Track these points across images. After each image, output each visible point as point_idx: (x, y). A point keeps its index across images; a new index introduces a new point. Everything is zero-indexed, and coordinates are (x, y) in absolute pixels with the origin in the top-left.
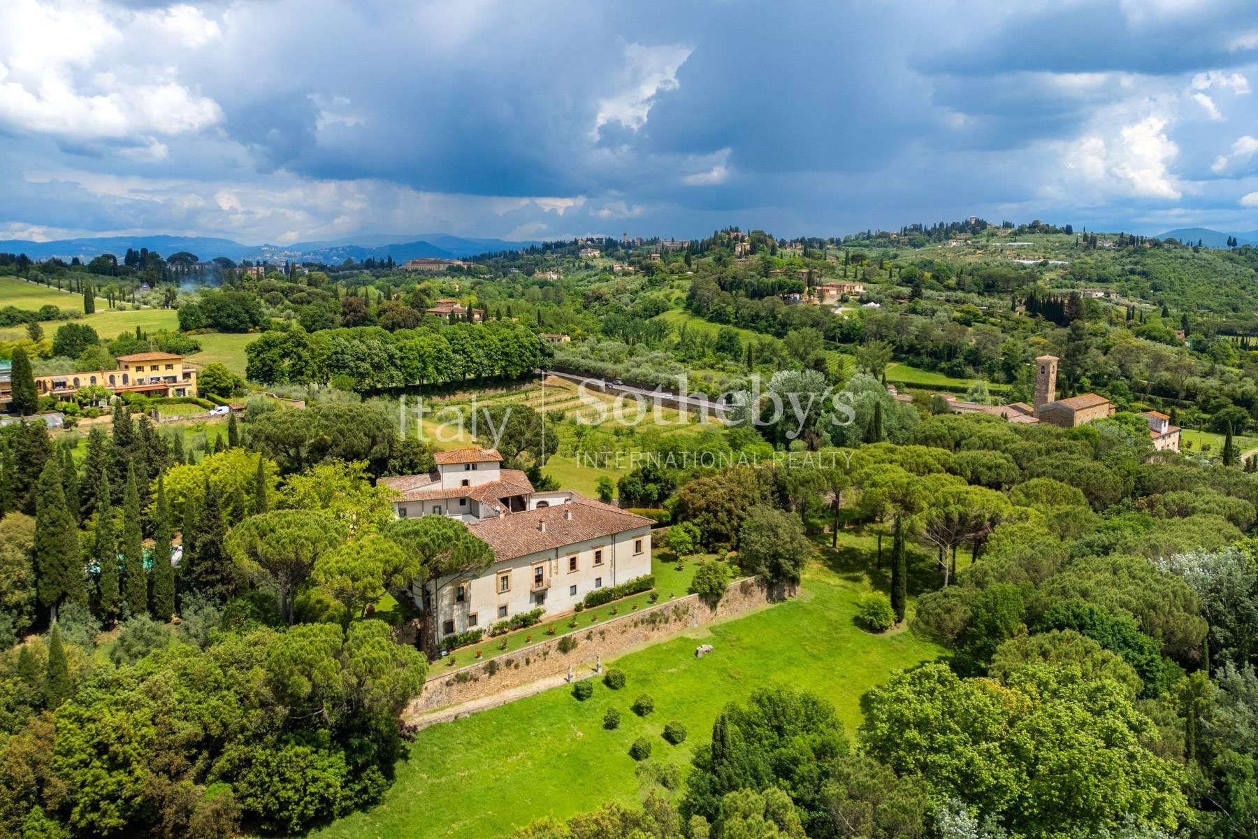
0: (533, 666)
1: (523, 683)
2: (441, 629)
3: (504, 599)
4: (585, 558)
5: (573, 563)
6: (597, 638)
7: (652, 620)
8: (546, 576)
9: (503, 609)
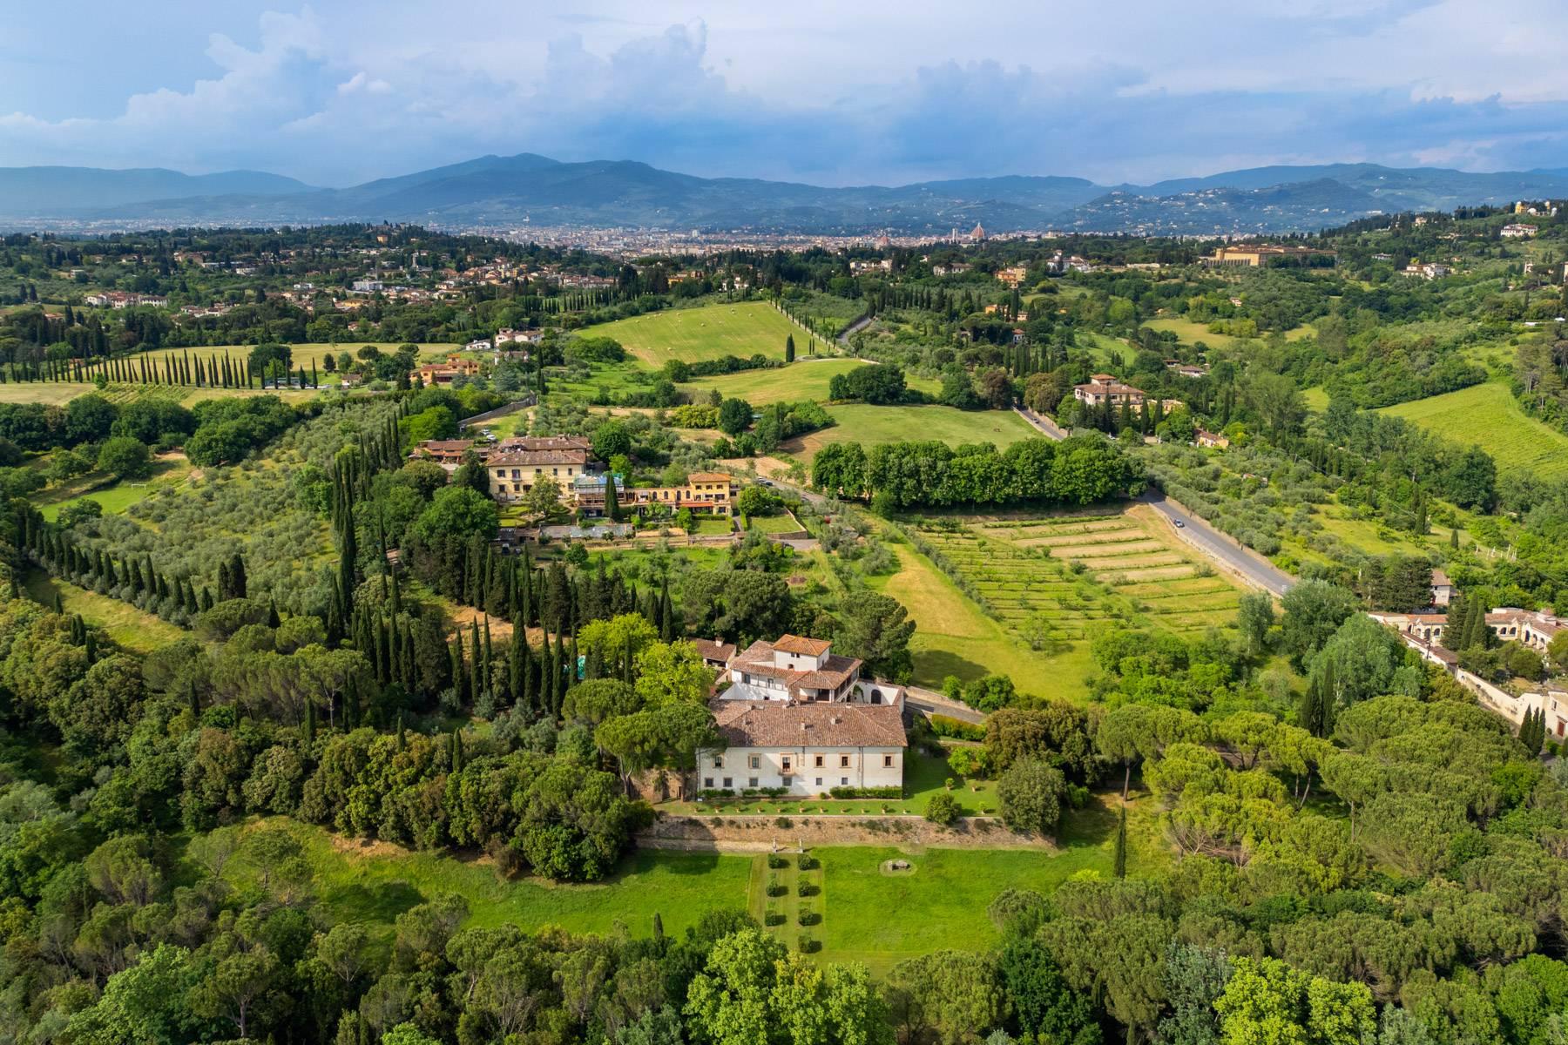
0: (751, 831)
1: (741, 840)
2: (703, 783)
3: (755, 773)
4: (832, 759)
5: (819, 761)
6: (812, 826)
7: (873, 826)
8: (793, 765)
9: (754, 782)
